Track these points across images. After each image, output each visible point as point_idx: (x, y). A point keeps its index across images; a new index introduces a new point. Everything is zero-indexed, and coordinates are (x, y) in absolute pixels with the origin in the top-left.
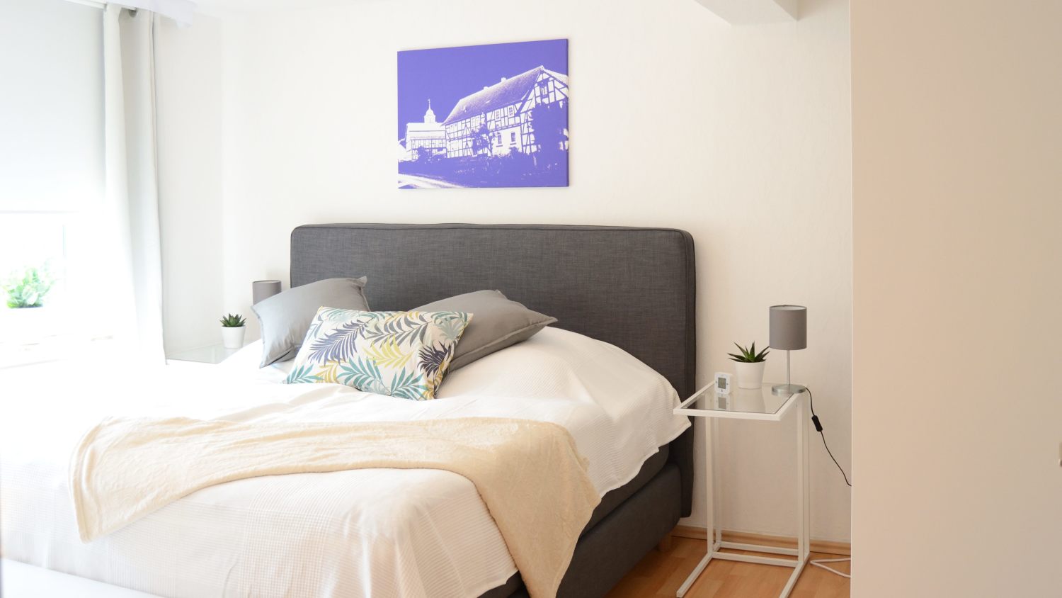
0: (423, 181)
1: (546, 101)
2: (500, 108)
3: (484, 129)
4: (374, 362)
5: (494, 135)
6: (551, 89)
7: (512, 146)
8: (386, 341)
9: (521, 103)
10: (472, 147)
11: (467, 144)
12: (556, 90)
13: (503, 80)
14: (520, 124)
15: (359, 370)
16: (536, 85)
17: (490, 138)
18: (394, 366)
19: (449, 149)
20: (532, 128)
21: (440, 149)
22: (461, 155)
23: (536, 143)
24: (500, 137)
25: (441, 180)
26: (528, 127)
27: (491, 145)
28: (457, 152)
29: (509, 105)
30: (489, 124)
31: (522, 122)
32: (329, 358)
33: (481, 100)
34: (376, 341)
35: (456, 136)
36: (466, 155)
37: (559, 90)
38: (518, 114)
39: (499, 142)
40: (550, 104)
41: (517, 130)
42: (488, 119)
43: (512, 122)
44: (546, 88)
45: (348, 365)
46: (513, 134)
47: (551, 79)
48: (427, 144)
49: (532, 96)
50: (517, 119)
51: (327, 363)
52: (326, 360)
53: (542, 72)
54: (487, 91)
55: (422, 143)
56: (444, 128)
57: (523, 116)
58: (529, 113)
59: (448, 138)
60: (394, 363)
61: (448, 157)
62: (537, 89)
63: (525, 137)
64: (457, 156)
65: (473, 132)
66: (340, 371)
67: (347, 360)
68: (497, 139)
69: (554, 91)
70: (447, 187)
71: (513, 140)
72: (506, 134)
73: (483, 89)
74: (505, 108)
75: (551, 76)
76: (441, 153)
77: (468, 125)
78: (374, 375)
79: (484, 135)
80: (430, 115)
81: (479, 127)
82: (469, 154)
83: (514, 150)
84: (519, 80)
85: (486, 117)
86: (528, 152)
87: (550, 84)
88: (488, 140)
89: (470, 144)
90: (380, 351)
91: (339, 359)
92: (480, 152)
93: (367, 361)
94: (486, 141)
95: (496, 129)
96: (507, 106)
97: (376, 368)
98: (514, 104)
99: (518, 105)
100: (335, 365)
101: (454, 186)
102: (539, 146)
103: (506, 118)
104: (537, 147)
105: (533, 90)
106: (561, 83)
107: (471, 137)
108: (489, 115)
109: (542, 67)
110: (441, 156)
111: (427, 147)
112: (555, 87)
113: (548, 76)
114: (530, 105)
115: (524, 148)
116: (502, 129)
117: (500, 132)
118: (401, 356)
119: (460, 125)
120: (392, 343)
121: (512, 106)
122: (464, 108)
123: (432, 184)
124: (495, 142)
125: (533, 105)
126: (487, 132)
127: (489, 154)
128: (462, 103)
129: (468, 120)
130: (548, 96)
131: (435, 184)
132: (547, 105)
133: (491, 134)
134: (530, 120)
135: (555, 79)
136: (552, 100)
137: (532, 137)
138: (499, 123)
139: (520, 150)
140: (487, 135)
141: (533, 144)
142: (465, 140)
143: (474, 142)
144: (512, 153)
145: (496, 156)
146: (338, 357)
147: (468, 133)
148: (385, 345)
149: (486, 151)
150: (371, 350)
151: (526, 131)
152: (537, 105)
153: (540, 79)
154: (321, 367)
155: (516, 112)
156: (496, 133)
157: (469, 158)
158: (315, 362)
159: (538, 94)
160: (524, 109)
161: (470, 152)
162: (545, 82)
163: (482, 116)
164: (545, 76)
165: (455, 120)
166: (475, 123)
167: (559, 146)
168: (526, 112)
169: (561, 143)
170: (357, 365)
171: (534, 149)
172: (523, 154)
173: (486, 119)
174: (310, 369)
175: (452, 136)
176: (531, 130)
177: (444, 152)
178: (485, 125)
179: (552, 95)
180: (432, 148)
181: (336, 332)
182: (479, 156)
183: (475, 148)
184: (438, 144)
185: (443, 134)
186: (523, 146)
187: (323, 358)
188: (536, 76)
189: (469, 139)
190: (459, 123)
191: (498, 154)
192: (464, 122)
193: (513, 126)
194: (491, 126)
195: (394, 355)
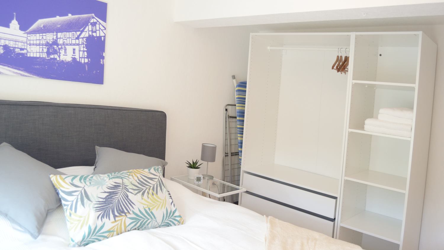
0: (7, 70)
1: (94, 34)
2: (67, 32)
3: (55, 43)
4: (149, 209)
5: (62, 48)
6: (98, 28)
7: (73, 57)
8: (148, 193)
9: (80, 32)
10: (46, 53)
11: (43, 50)
12: (100, 30)
13: (70, 15)
14: (78, 45)
15: (141, 217)
16: (90, 24)
17: (59, 49)
18: (161, 209)
19: (29, 50)
20: (86, 48)
21: (22, 49)
22: (38, 56)
23: (87, 57)
24: (65, 50)
25: (22, 71)
26: (84, 47)
27: (60, 53)
28: (35, 54)
29: (72, 31)
30: (59, 40)
31: (80, 43)
32: (116, 214)
33: (55, 24)
34: (143, 194)
35: (35, 42)
36: (42, 56)
37: (102, 30)
38: (78, 38)
39: (65, 52)
40: (96, 37)
41: (77, 48)
42: (59, 37)
43: (74, 42)
44: (95, 27)
45: (134, 216)
46: (74, 50)
47: (98, 23)
48: (11, 44)
49: (86, 29)
50: (77, 41)
51: (117, 219)
52: (115, 216)
53: (93, 18)
54: (58, 19)
55: (7, 43)
56: (26, 35)
57: (81, 40)
58: (85, 39)
59: (28, 43)
60: (160, 206)
61: (28, 56)
62: (90, 26)
63: (81, 53)
64: (35, 56)
65: (48, 43)
66: (128, 221)
67: (131, 212)
68: (63, 50)
69: (99, 30)
70: (26, 76)
71: (74, 53)
72: (70, 49)
73: (55, 17)
74: (70, 33)
75: (98, 21)
76: (22, 52)
77: (44, 37)
78: (151, 217)
79: (55, 47)
80: (14, 24)
81: (52, 41)
82: (44, 56)
83: (74, 59)
84: (80, 18)
85: (57, 35)
86: (83, 62)
87: (97, 26)
88: (58, 50)
89: (45, 50)
90: (149, 200)
91: (125, 213)
92: (52, 56)
93: (145, 209)
94: (56, 50)
95: (64, 44)
96: (71, 32)
97: (152, 213)
98: (76, 32)
99: (78, 33)
100: (123, 218)
101: (31, 75)
102: (89, 59)
103: (70, 39)
104: (88, 60)
105: (87, 27)
106: (103, 27)
107: (46, 45)
108: (59, 35)
109: (93, 15)
110: (23, 54)
111: (11, 46)
112: (100, 28)
113: (97, 21)
114: (85, 34)
115: (81, 59)
116: (67, 45)
117: (66, 46)
118: (162, 201)
119: (38, 36)
120: (153, 194)
121: (74, 33)
122: (42, 26)
123: (14, 72)
124: (62, 52)
125: (87, 35)
126: (58, 45)
127: (58, 59)
128: (41, 22)
129: (44, 34)
130: (95, 32)
131: (16, 73)
132: (95, 37)
133: (60, 47)
134: (85, 43)
135: (100, 23)
136: (98, 35)
137: (86, 53)
138: (65, 41)
139: (78, 60)
140: (58, 46)
141: (86, 58)
142: (41, 47)
143: (48, 49)
144: (72, 60)
145: (63, 61)
146: (123, 212)
147: (44, 43)
148: (150, 196)
149: (56, 56)
150: (143, 201)
151: (82, 49)
152: (89, 36)
153: (92, 21)
154: (112, 223)
155: (77, 36)
156: (63, 46)
157: (43, 59)
158: (105, 220)
159: (90, 29)
160: (82, 36)
161: (45, 55)
162: (94, 24)
163: (55, 34)
164: (95, 21)
165: (35, 32)
166: (50, 37)
167: (100, 61)
168: (83, 38)
169: (102, 60)
170: (139, 214)
171: (86, 60)
172: (80, 63)
173: (57, 37)
174: (102, 227)
175: (32, 42)
176: (85, 49)
177: (25, 51)
178: (56, 40)
179: (98, 32)
180: (15, 48)
181: (107, 194)
182: (51, 59)
183: (48, 53)
184: (20, 45)
185: (24, 40)
186: (80, 58)
187: (111, 216)
188: (89, 19)
189: (44, 47)
190: (38, 35)
191: (64, 60)
192: (41, 34)
193: (74, 45)
194: (60, 42)
195: (158, 201)
